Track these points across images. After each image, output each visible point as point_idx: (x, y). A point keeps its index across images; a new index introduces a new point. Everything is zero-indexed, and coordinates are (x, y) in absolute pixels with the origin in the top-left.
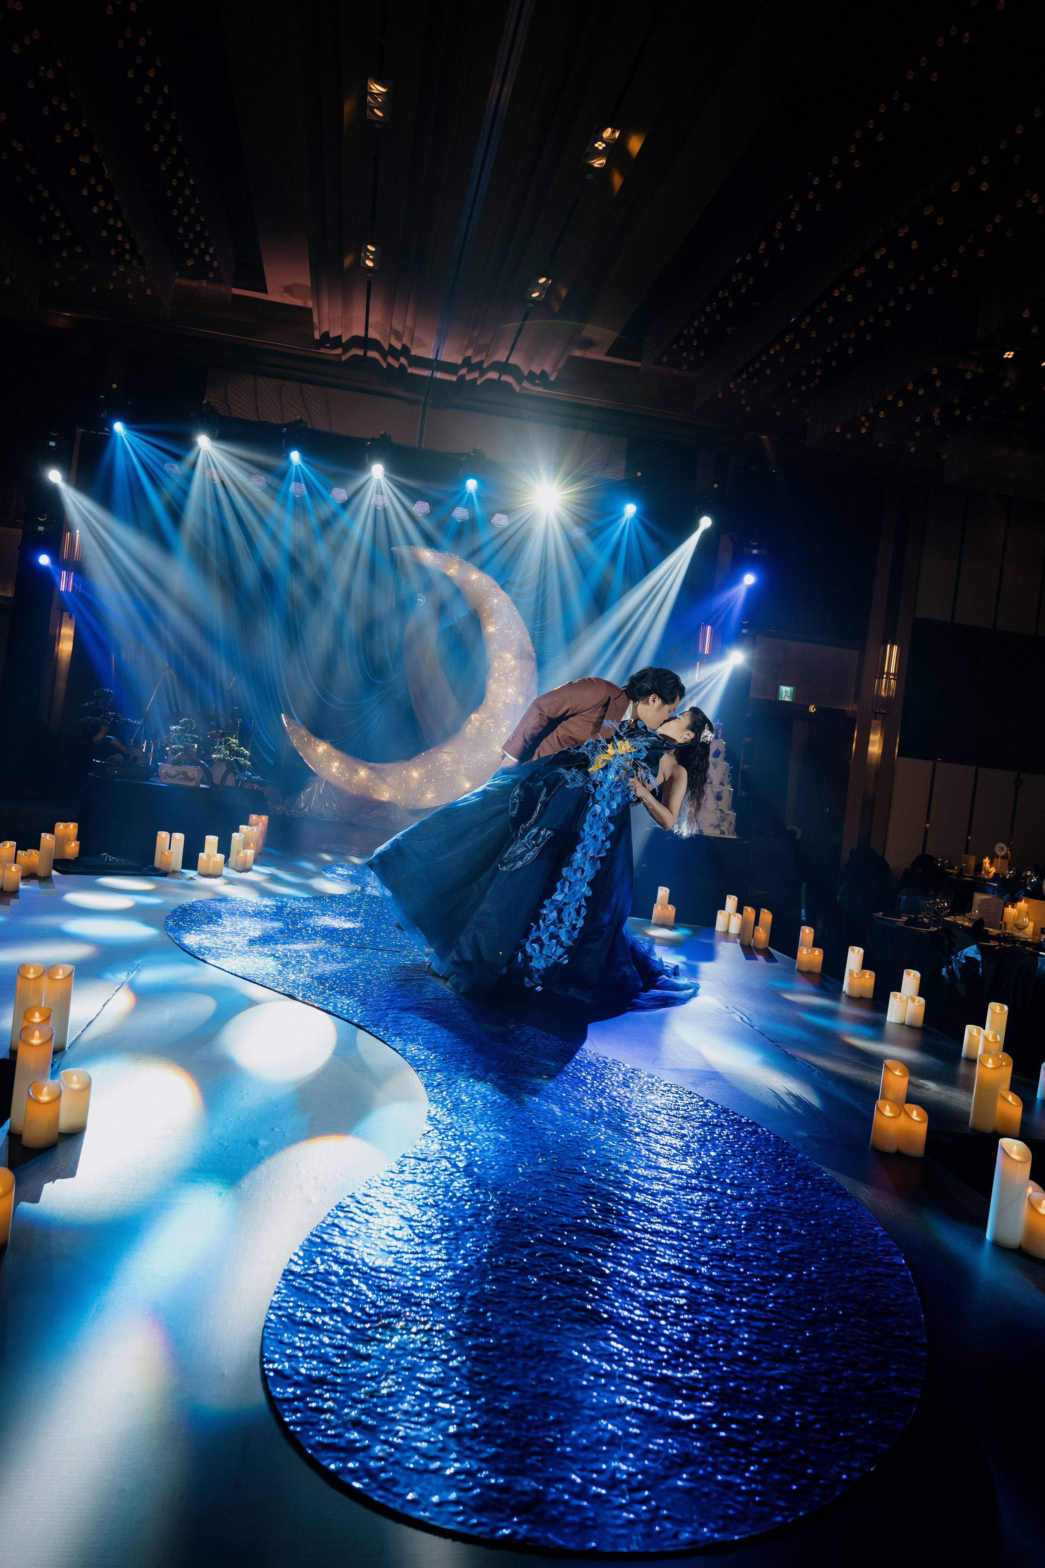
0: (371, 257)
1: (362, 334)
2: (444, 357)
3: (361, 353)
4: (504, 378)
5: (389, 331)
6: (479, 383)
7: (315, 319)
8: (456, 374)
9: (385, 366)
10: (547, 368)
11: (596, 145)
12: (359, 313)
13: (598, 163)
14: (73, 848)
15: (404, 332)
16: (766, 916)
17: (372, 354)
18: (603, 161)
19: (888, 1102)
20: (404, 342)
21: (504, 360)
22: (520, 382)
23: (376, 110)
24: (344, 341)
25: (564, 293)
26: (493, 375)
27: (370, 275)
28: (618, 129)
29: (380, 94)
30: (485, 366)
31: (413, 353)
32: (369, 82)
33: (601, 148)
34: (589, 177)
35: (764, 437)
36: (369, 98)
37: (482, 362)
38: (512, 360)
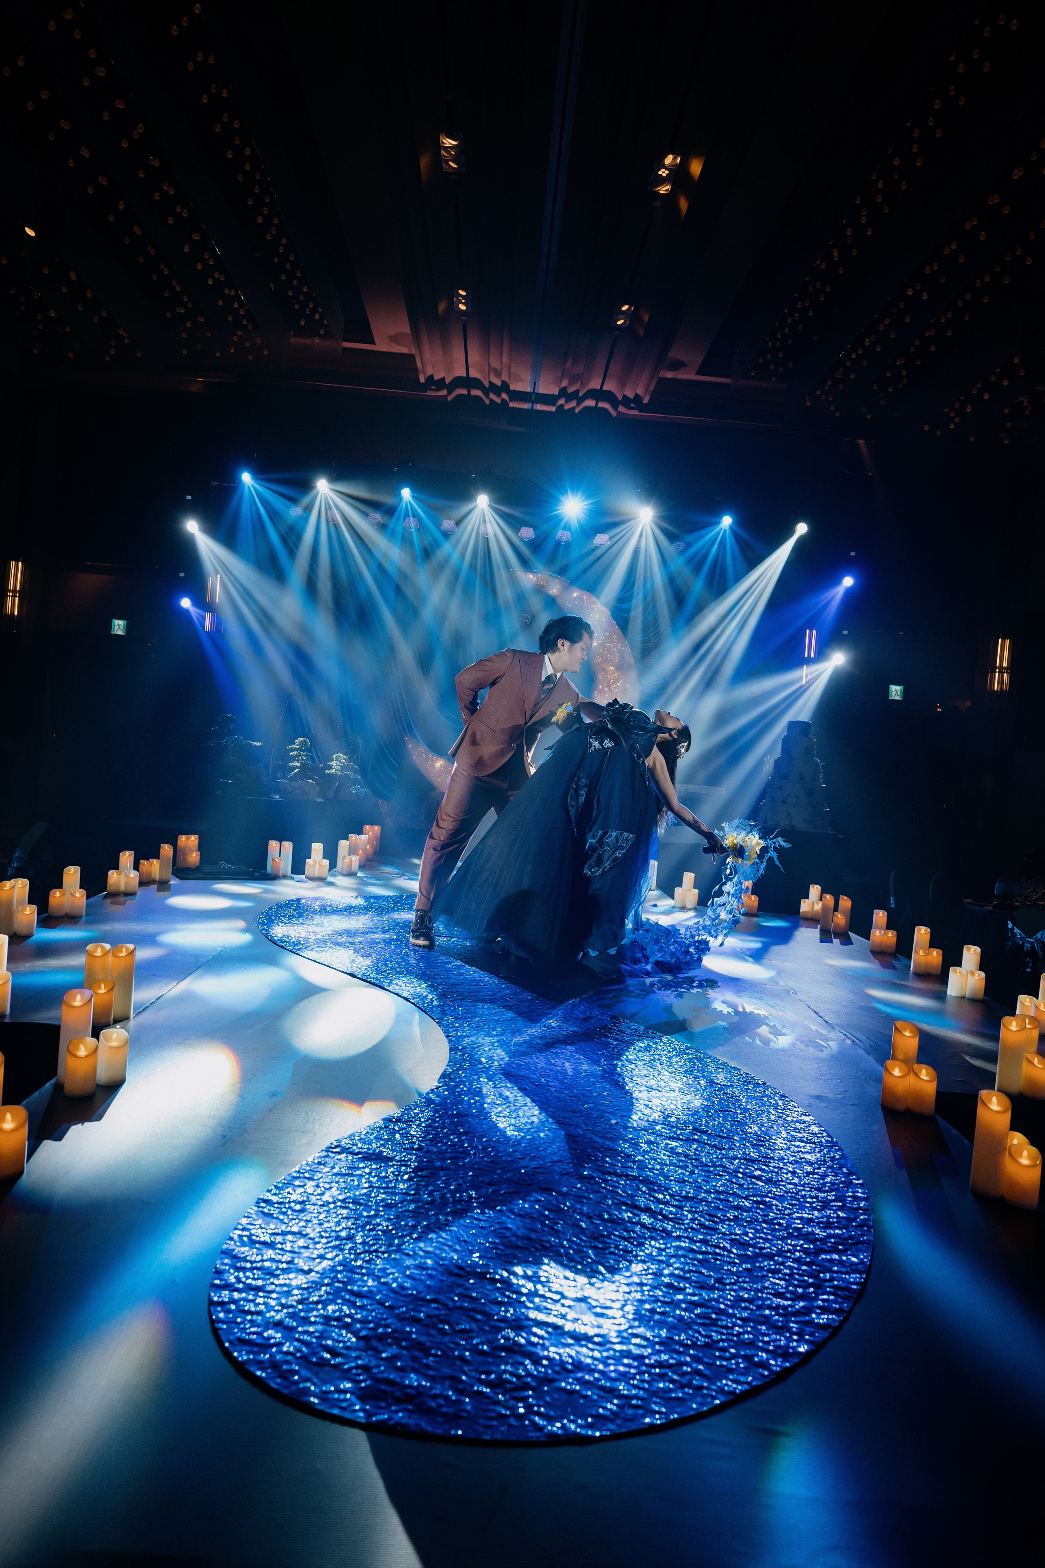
0: (463, 301)
1: (465, 375)
2: (542, 389)
3: (465, 392)
4: (601, 405)
5: (487, 369)
6: (577, 411)
7: (419, 364)
8: (554, 404)
9: (488, 403)
10: (640, 391)
11: (660, 173)
12: (458, 354)
13: (664, 189)
14: (194, 857)
15: (501, 368)
16: (846, 902)
17: (476, 392)
18: (669, 187)
19: (897, 1062)
20: (504, 377)
21: (598, 387)
22: (615, 408)
23: (451, 163)
24: (447, 382)
25: (646, 318)
26: (590, 403)
27: (464, 318)
28: (679, 155)
29: (453, 147)
30: (580, 395)
31: (511, 388)
32: (441, 137)
33: (664, 175)
34: (657, 204)
35: (860, 441)
36: (443, 152)
37: (577, 391)
38: (606, 387)
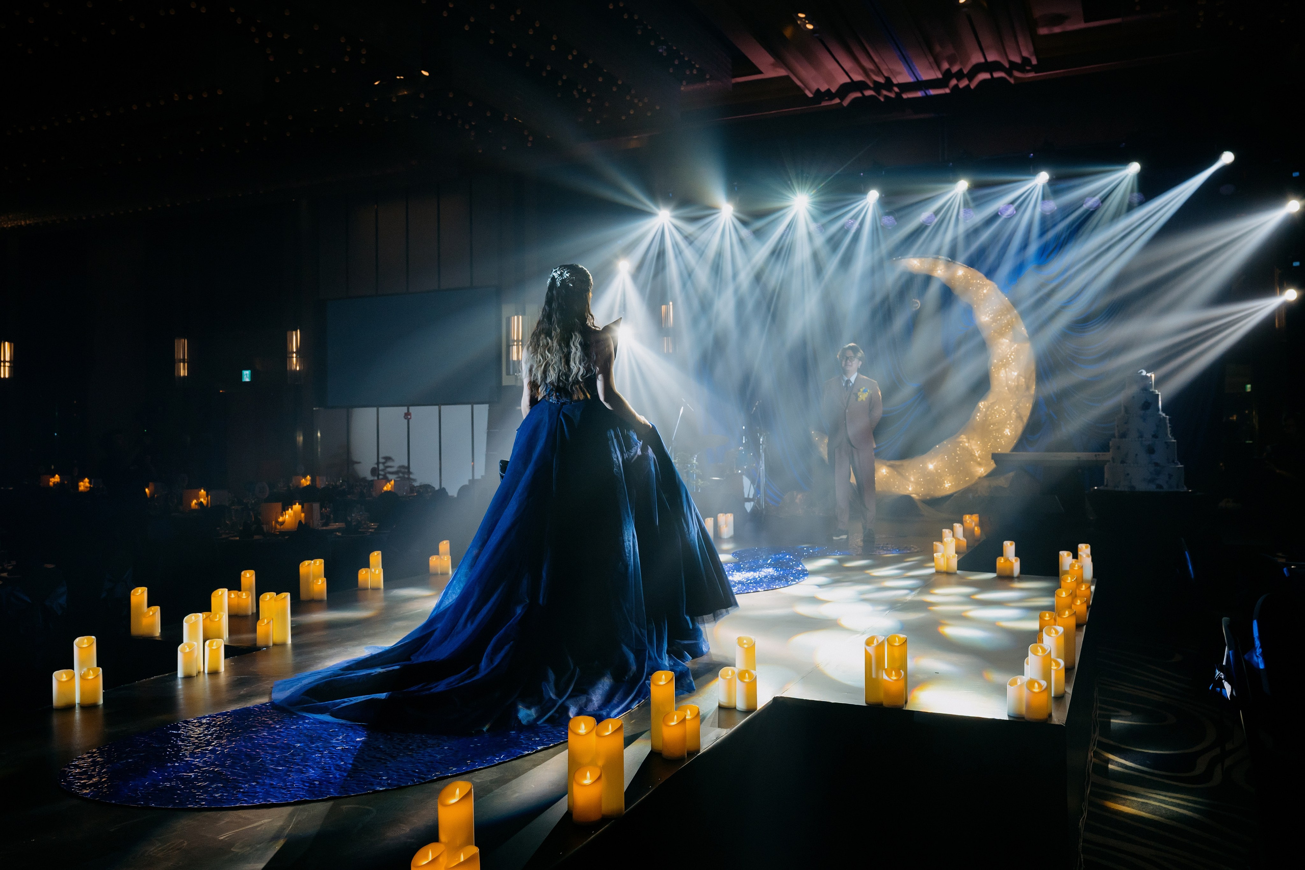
0: (807, 22)
1: (847, 80)
2: (924, 76)
3: (859, 95)
4: (997, 75)
6: (973, 87)
7: (800, 83)
8: (946, 86)
9: (884, 99)
10: (1023, 55)
15: (878, 68)
17: (868, 93)
20: (886, 75)
21: (982, 61)
22: (1010, 74)
24: (834, 92)
26: (985, 76)
27: (817, 35)
30: (968, 72)
31: (895, 82)
38: (991, 58)
